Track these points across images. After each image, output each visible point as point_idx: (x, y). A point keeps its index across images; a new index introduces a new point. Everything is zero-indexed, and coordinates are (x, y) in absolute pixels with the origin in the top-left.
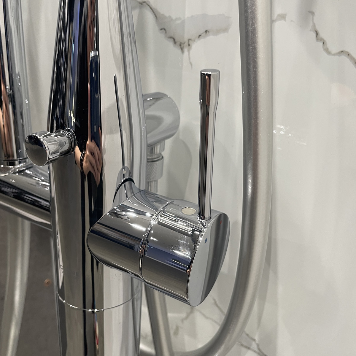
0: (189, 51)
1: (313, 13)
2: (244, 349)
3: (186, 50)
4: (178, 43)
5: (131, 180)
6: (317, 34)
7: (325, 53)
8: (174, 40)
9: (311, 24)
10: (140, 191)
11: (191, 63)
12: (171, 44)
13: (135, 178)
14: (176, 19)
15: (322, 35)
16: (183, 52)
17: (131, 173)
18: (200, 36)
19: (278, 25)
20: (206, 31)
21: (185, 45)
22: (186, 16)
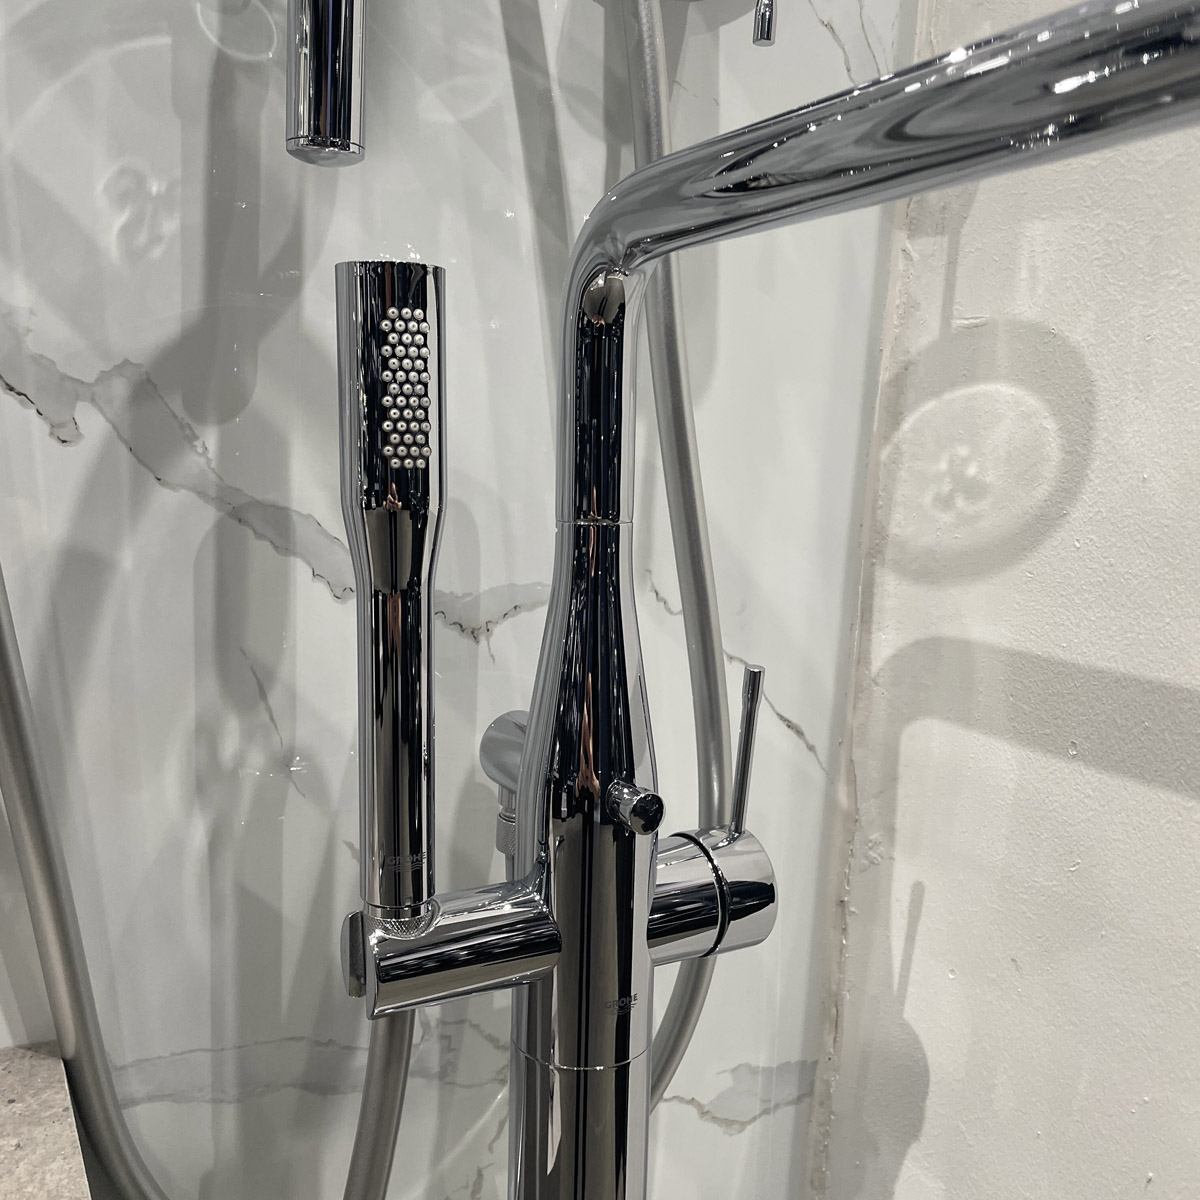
0: (487, 639)
1: (650, 572)
3: (482, 640)
4: (470, 631)
6: (657, 594)
7: (668, 614)
8: (461, 626)
9: (649, 583)
11: (492, 656)
12: (456, 633)
14: (464, 595)
15: (661, 594)
16: (477, 642)
18: (505, 615)
20: (515, 607)
21: (481, 631)
22: (481, 591)
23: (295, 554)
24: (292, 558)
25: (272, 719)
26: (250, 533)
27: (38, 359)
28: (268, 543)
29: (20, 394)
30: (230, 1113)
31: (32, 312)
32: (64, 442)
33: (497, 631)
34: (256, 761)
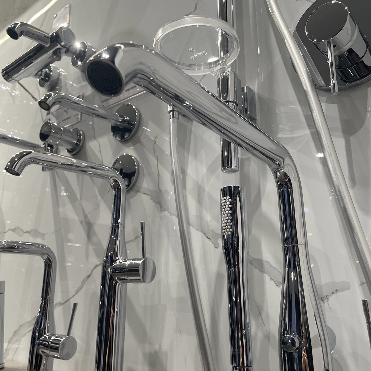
0: (328, 302)
3: (326, 301)
4: (320, 298)
11: (330, 308)
16: (324, 302)
18: (333, 293)
20: (336, 290)
21: (324, 298)
22: (322, 284)
23: (265, 273)
24: (264, 274)
25: (263, 322)
26: (254, 267)
27: (212, 231)
28: (258, 270)
29: (209, 239)
31: (211, 221)
32: (216, 248)
33: (332, 299)
34: (260, 335)
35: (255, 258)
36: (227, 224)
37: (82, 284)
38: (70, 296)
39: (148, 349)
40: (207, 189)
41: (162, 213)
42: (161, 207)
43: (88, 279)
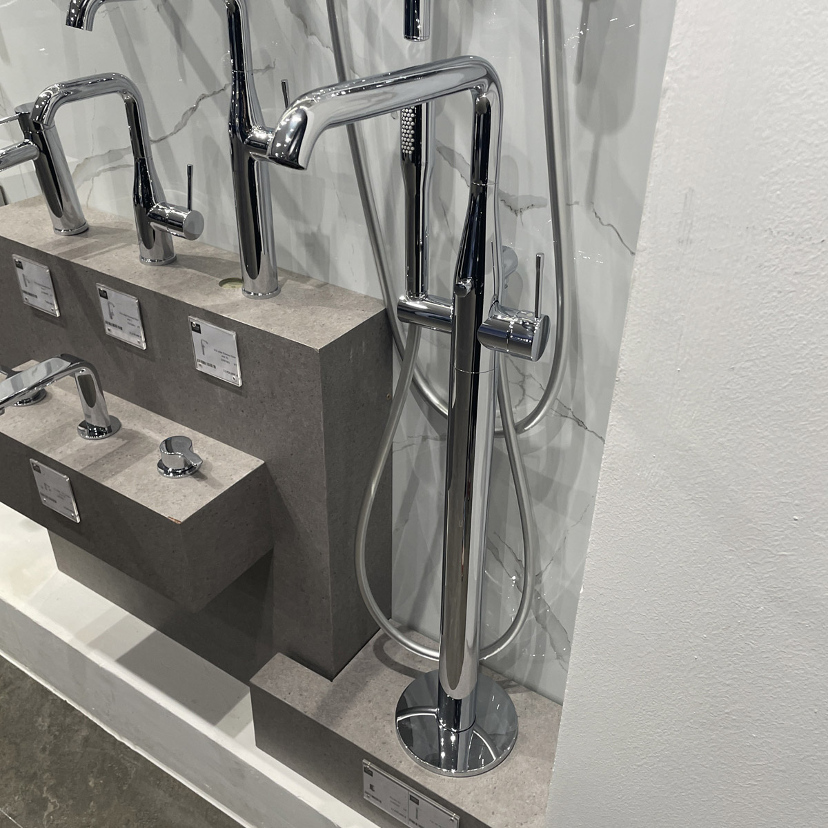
0: (521, 215)
1: (593, 203)
2: (563, 419)
3: (519, 215)
4: (514, 210)
5: (497, 301)
6: (596, 214)
7: (600, 224)
8: (511, 207)
9: (593, 208)
10: (502, 307)
11: (522, 223)
12: (509, 209)
13: (499, 300)
14: (512, 196)
15: (598, 214)
16: (517, 216)
17: (498, 297)
18: (528, 207)
19: (575, 208)
20: (532, 205)
21: (518, 211)
22: (519, 195)
23: (455, 167)
24: (455, 169)
25: (448, 224)
26: (443, 157)
28: (448, 162)
30: (435, 349)
32: (394, 118)
33: (526, 213)
34: (443, 237)
35: (445, 145)
36: (408, 140)
37: (183, 118)
38: (168, 133)
39: (302, 228)
40: (381, 19)
41: (307, 37)
42: (306, 26)
43: (192, 113)
